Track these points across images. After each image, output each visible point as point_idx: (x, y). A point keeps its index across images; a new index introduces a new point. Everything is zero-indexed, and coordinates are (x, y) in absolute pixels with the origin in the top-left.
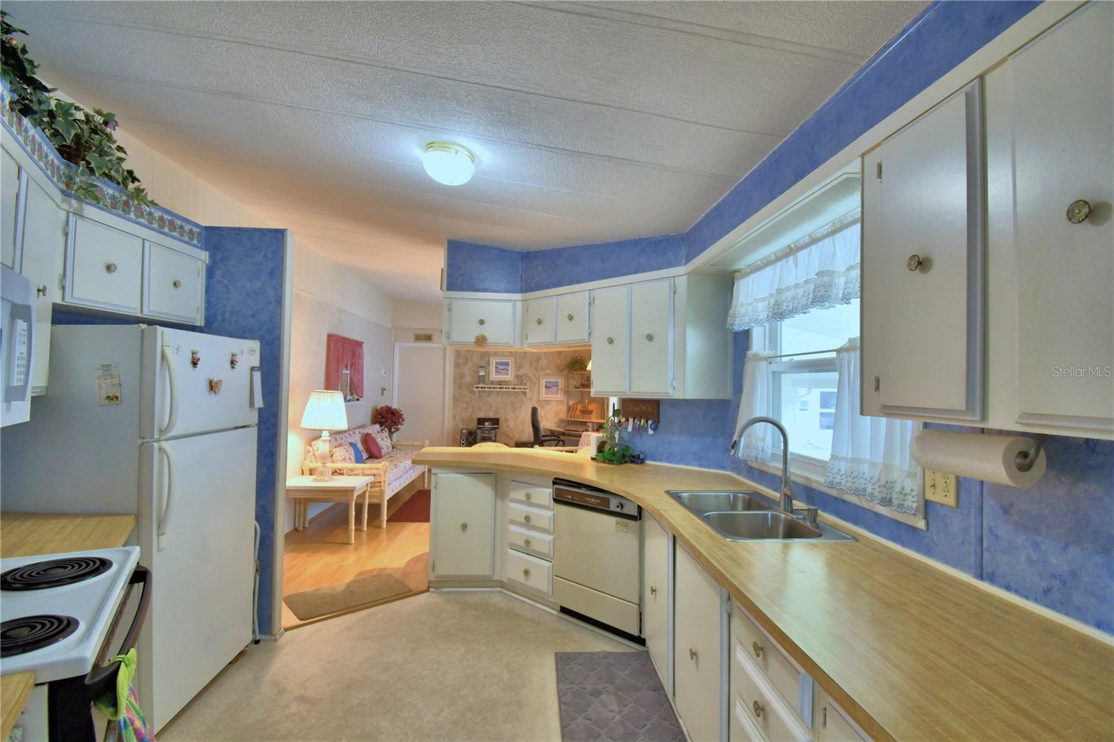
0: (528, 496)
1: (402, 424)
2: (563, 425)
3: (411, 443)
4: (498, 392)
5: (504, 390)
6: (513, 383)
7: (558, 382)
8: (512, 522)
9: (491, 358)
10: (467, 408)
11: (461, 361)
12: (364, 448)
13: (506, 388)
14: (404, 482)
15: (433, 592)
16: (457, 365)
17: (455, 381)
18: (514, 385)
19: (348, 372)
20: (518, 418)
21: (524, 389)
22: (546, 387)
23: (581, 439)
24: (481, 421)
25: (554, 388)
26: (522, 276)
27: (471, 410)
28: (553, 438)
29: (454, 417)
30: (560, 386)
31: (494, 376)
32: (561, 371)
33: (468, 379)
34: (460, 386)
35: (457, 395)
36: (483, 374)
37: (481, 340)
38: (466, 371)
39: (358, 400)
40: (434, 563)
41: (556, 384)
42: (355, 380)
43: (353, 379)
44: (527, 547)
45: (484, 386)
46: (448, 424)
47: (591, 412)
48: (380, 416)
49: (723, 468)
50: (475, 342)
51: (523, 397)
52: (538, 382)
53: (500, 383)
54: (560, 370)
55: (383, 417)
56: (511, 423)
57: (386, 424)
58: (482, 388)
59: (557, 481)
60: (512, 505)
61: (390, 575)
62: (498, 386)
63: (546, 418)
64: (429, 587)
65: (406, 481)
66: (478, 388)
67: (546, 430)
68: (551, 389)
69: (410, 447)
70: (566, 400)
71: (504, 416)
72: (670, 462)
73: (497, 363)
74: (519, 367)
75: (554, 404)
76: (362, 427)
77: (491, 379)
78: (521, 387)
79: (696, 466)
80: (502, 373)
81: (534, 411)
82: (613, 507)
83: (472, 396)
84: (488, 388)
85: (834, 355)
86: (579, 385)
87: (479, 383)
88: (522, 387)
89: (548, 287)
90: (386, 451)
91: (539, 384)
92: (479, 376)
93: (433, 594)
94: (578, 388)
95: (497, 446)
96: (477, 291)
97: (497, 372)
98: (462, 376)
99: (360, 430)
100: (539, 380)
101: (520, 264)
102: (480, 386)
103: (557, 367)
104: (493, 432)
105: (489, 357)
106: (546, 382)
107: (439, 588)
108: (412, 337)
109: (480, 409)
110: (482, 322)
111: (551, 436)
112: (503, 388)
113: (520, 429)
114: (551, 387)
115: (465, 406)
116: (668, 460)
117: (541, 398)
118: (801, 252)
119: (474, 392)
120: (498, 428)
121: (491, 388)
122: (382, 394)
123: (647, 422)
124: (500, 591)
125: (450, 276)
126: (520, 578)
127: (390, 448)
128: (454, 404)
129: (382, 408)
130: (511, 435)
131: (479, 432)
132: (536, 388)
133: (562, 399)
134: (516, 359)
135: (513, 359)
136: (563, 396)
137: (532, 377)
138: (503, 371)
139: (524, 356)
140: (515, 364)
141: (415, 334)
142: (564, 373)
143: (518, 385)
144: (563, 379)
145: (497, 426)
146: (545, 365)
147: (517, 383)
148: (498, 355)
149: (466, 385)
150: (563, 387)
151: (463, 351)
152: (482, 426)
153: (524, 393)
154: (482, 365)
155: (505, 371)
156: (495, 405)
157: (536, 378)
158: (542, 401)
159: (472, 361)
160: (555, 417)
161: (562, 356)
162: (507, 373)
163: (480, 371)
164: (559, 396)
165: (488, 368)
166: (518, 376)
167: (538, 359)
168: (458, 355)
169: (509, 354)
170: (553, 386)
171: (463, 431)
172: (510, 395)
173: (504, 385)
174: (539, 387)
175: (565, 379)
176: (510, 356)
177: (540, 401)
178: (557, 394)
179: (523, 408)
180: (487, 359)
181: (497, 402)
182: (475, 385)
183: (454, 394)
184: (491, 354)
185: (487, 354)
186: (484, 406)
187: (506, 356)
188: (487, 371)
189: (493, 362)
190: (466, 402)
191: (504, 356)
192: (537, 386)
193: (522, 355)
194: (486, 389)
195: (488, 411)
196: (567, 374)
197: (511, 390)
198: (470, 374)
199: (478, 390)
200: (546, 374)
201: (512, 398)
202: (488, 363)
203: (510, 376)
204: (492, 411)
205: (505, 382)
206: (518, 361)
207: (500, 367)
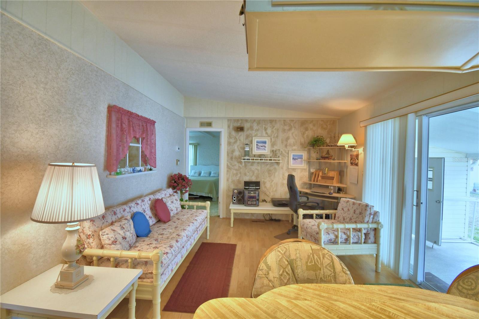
2: (305, 187)
4: (258, 163)
5: (264, 161)
6: (269, 156)
7: (302, 155)
9: (253, 138)
10: (237, 174)
11: (232, 141)
12: (153, 214)
13: (265, 159)
16: (229, 143)
17: (228, 155)
18: (270, 157)
19: (140, 145)
20: (273, 181)
21: (278, 160)
22: (293, 159)
24: (247, 184)
25: (299, 159)
27: (239, 175)
29: (228, 180)
30: (303, 159)
31: (256, 151)
32: (305, 148)
33: (237, 153)
34: (232, 158)
35: (229, 164)
36: (248, 149)
38: (236, 148)
39: (151, 170)
41: (301, 157)
42: (147, 153)
43: (146, 153)
45: (249, 158)
46: (224, 185)
47: (332, 178)
48: (174, 182)
51: (276, 166)
53: (260, 156)
54: (303, 146)
55: (175, 182)
56: (268, 185)
57: (178, 187)
62: (259, 158)
66: (245, 159)
68: (296, 160)
70: (308, 169)
71: (263, 180)
73: (257, 142)
74: (273, 145)
76: (153, 193)
77: (253, 153)
78: (275, 159)
80: (261, 149)
83: (240, 165)
84: (251, 159)
86: (318, 156)
87: (245, 156)
90: (176, 212)
91: (288, 157)
92: (245, 151)
94: (319, 159)
98: (233, 151)
99: (152, 197)
100: (288, 154)
102: (246, 158)
103: (301, 144)
104: (257, 192)
105: (252, 138)
106: (293, 155)
108: (198, 124)
109: (245, 174)
112: (262, 160)
113: (274, 189)
114: (297, 159)
115: (235, 172)
119: (241, 163)
120: (259, 189)
121: (254, 160)
122: (177, 164)
127: (180, 209)
128: (227, 171)
129: (175, 175)
130: (268, 193)
131: (246, 192)
133: (306, 168)
134: (271, 139)
135: (269, 138)
136: (306, 165)
137: (283, 152)
138: (262, 147)
139: (277, 137)
140: (271, 142)
141: (200, 122)
142: (306, 149)
143: (273, 157)
144: (306, 152)
145: (258, 188)
146: (293, 143)
147: (273, 155)
148: (258, 136)
149: (236, 158)
150: (306, 159)
151: (234, 133)
152: (248, 187)
153: (278, 163)
154: (247, 143)
155: (263, 148)
156: (256, 172)
157: (285, 152)
158: (291, 169)
159: (240, 140)
160: (299, 180)
161: (305, 136)
162: (264, 149)
163: (246, 147)
164: (303, 165)
165: (251, 145)
166: (273, 151)
167: (288, 139)
168: (230, 137)
169: (267, 135)
170: (298, 158)
171: (235, 191)
172: (267, 165)
173: (263, 157)
174: (288, 159)
175: (307, 153)
176: (267, 137)
177: (289, 169)
178: (302, 164)
179: (277, 174)
180: (251, 139)
181: (258, 170)
182: (242, 158)
183: (227, 164)
184: (253, 135)
185: (251, 135)
186: (248, 172)
187: (264, 136)
188: (251, 147)
189: (254, 141)
190: (236, 170)
191: (262, 136)
192: (287, 158)
193: (275, 136)
194: (250, 161)
195: (252, 177)
196: (309, 149)
197: (268, 161)
198: (239, 150)
199: (244, 161)
200: (294, 149)
201: (268, 166)
202: (252, 142)
203: (267, 151)
204: (254, 176)
205: (264, 155)
206: (273, 140)
207: (260, 145)
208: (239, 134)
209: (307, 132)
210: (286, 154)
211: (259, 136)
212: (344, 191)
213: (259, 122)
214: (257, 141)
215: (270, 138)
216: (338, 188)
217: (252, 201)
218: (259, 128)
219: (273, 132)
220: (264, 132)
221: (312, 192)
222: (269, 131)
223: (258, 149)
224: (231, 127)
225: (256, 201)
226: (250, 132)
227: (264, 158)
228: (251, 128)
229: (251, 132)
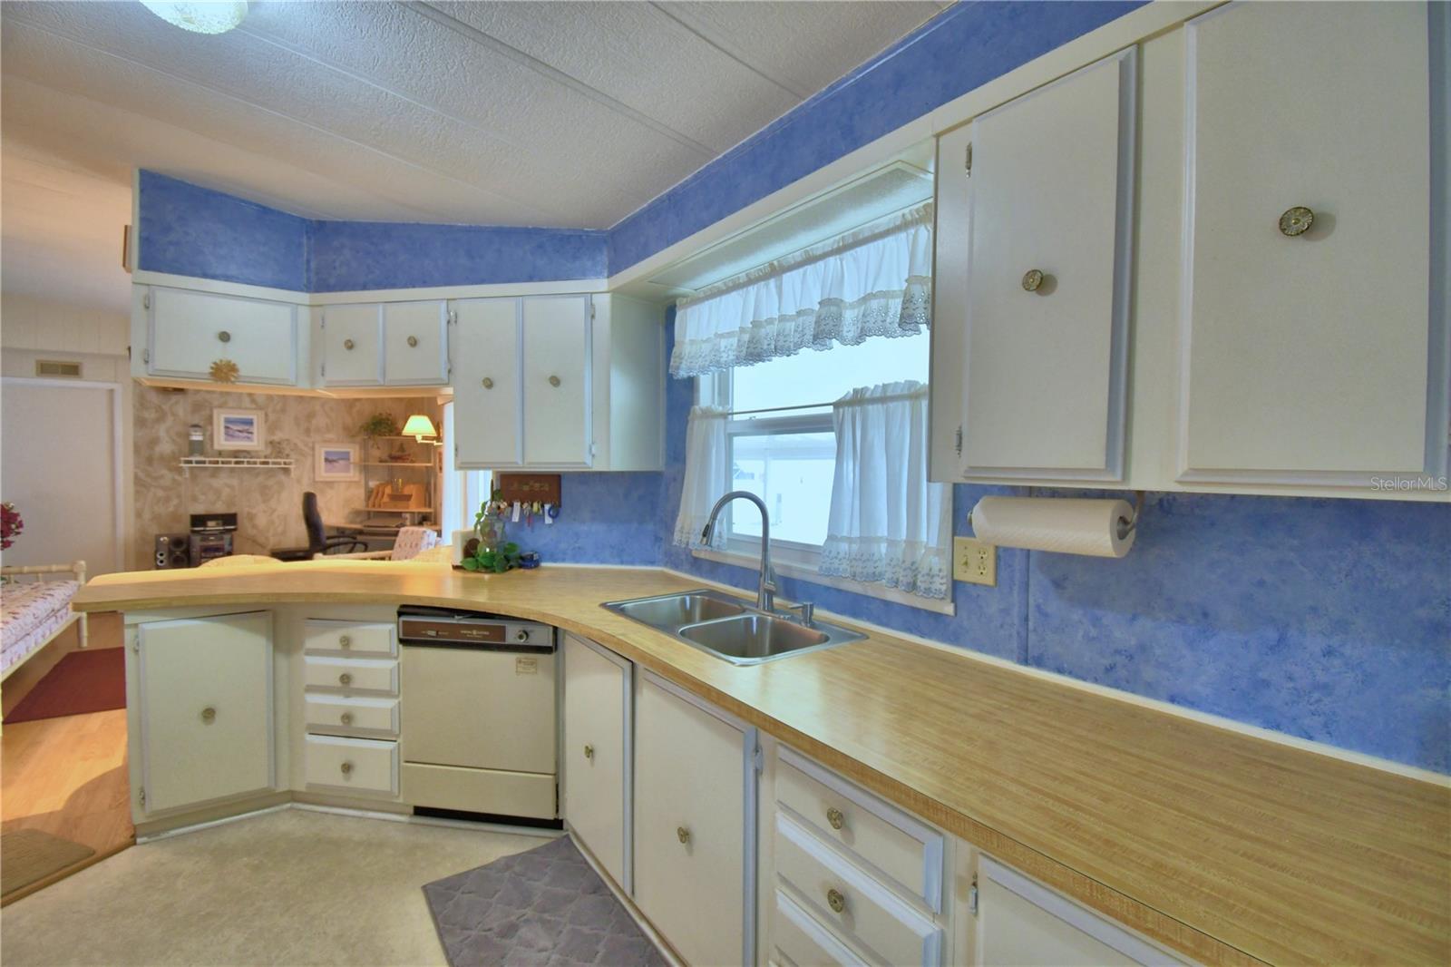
0: (346, 641)
1: (18, 533)
2: (358, 520)
3: (45, 568)
4: (232, 470)
5: (246, 465)
6: (263, 454)
7: (348, 453)
8: (311, 689)
9: (215, 412)
10: (167, 499)
11: (150, 415)
13: (248, 463)
14: (36, 643)
15: (145, 843)
16: (140, 422)
17: (136, 451)
18: (266, 457)
20: (274, 511)
21: (285, 463)
22: (326, 460)
23: (398, 539)
24: (198, 520)
25: (341, 462)
26: (308, 261)
27: (175, 502)
28: (341, 540)
29: (139, 515)
30: (352, 460)
31: (222, 442)
32: (354, 436)
33: (166, 447)
34: (150, 461)
35: (141, 475)
36: (200, 438)
37: (224, 371)
38: (162, 433)
40: (142, 790)
41: (346, 456)
44: (347, 726)
45: (202, 459)
46: (126, 527)
47: (408, 498)
49: (652, 563)
50: (211, 373)
51: (282, 477)
52: (311, 453)
53: (236, 454)
54: (350, 434)
56: (262, 521)
58: (197, 462)
59: (405, 610)
60: (310, 660)
61: (32, 833)
62: (234, 460)
63: (328, 510)
64: (134, 836)
65: (40, 640)
66: (190, 462)
67: (332, 528)
68: (335, 464)
69: (40, 575)
70: (363, 482)
71: (246, 510)
72: (577, 562)
73: (227, 421)
74: (272, 427)
75: (342, 486)
77: (216, 447)
78: (279, 460)
79: (616, 564)
80: (238, 437)
81: (309, 500)
82: (512, 636)
83: (177, 477)
84: (210, 462)
85: (830, 410)
86: (385, 456)
87: (191, 454)
88: (282, 461)
89: (364, 287)
91: (313, 456)
92: (192, 443)
93: (144, 847)
94: (386, 461)
95: (256, 562)
96: (214, 277)
97: (229, 434)
98: (154, 441)
100: (313, 449)
101: (304, 240)
102: (193, 459)
103: (346, 429)
104: (227, 537)
105: (211, 410)
106: (327, 453)
107: (157, 833)
109: (194, 499)
110: (225, 337)
111: (339, 537)
112: (242, 462)
113: (280, 529)
114: (334, 461)
115: (160, 493)
116: (575, 559)
117: (317, 479)
118: (788, 274)
119: (180, 471)
120: (235, 530)
121: (217, 462)
123: (543, 506)
124: (291, 809)
125: (145, 241)
126: (337, 779)
128: (137, 492)
130: (261, 540)
131: (197, 540)
132: (309, 462)
133: (356, 479)
134: (266, 415)
135: (261, 413)
136: (357, 474)
137: (300, 445)
138: (240, 434)
140: (266, 421)
141: (37, 362)
142: (359, 439)
143: (274, 455)
144: (357, 447)
145: (232, 527)
146: (325, 425)
147: (271, 454)
148: (230, 406)
149: (162, 458)
150: (357, 460)
151: (155, 397)
152: (202, 529)
153: (286, 471)
154: (195, 422)
155: (245, 434)
156: (226, 491)
157: (306, 445)
158: (322, 482)
159: (174, 415)
161: (355, 410)
163: (194, 433)
164: (351, 474)
165: (209, 428)
166: (271, 443)
168: (142, 405)
169: (254, 406)
170: (339, 459)
171: (162, 539)
172: (258, 475)
173: (245, 457)
174: (314, 461)
175: (361, 448)
176: (255, 409)
177: (317, 482)
178: (349, 472)
179: (284, 495)
180: (207, 412)
181: (231, 487)
182: (183, 459)
183: (136, 474)
184: (216, 403)
185: (207, 405)
186: (203, 494)
187: (246, 409)
188: (208, 433)
189: (219, 418)
190: (164, 488)
191: (242, 408)
192: (310, 458)
194: (207, 465)
195: (213, 503)
196: (364, 440)
197: (258, 466)
198: (172, 439)
199: (189, 467)
200: (327, 439)
201: (261, 479)
202: (210, 420)
203: (255, 443)
204: (220, 503)
205: (247, 453)
206: (272, 417)
207: (235, 428)
208: (170, 401)
210: (306, 449)
211: (232, 408)
212: (431, 521)
214: (226, 418)
215: (263, 412)
216: (420, 516)
219: (271, 398)
220: (246, 398)
221: (365, 526)
222: (260, 397)
223: (229, 438)
227: (246, 460)
229: (208, 396)
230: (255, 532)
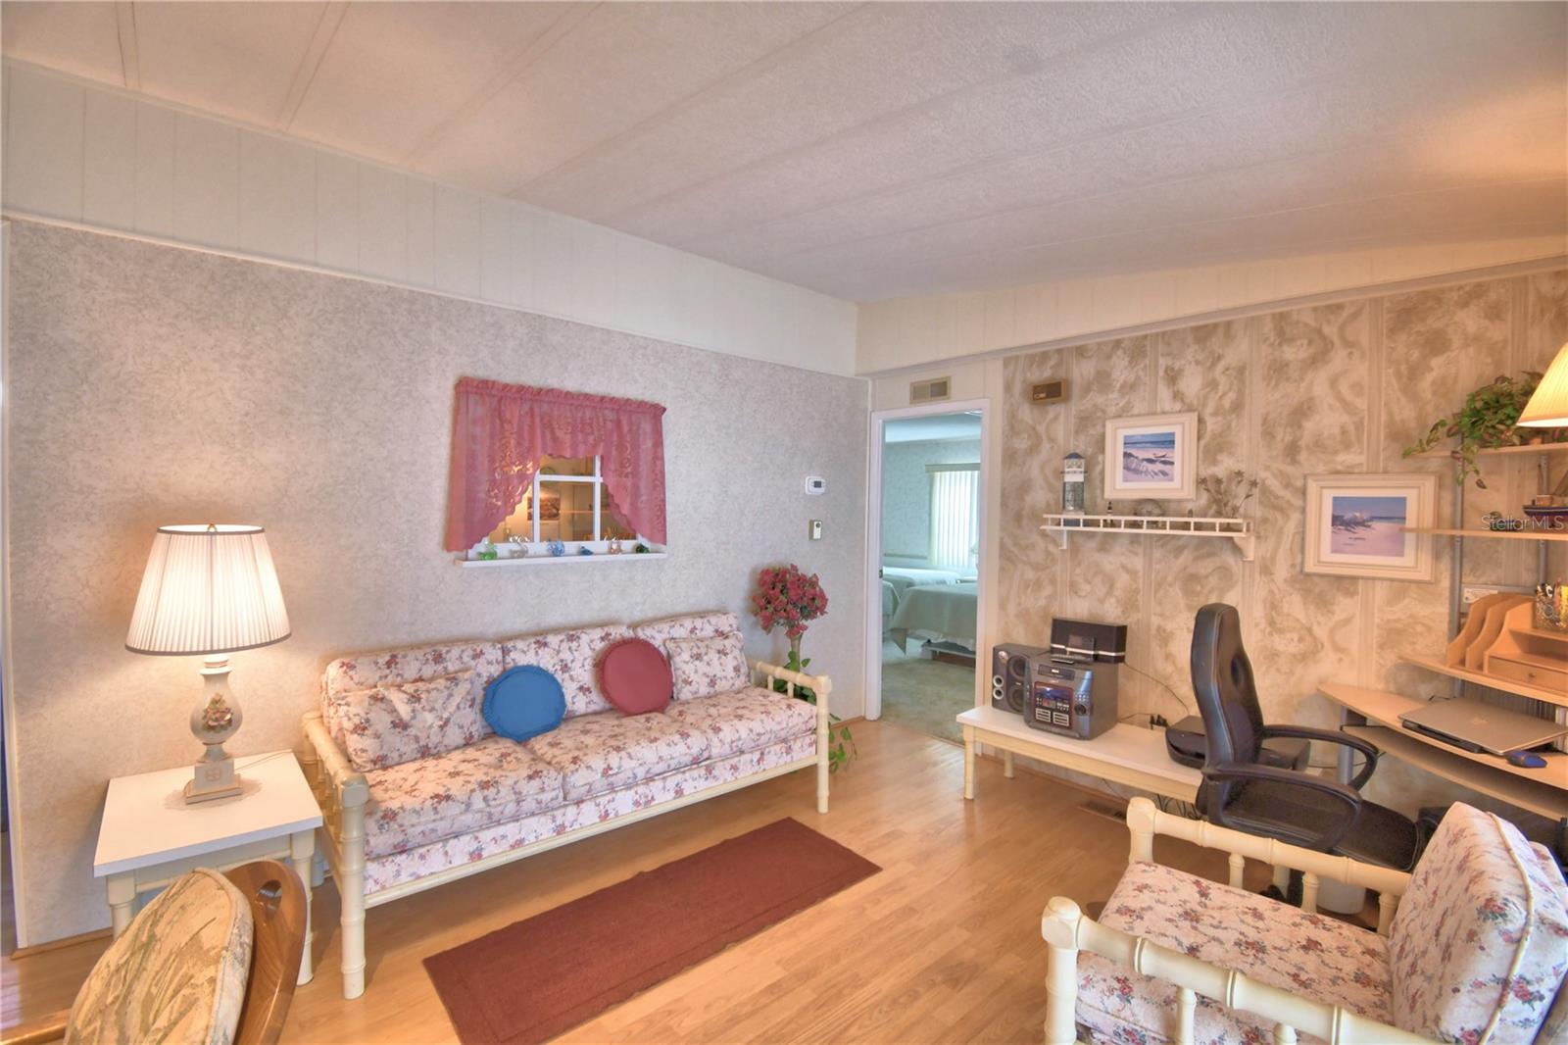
4: (1135, 540)
5: (1144, 530)
7: (1403, 501)
9: (1109, 425)
10: (1038, 585)
11: (1021, 444)
12: (597, 681)
16: (1009, 457)
17: (1004, 504)
18: (1187, 514)
19: (597, 479)
21: (1231, 528)
22: (1336, 520)
24: (1063, 631)
25: (1379, 527)
27: (1048, 591)
29: (1002, 606)
30: (1411, 521)
31: (1119, 485)
33: (1039, 496)
34: (1018, 518)
35: (1009, 542)
36: (1080, 478)
38: (1035, 473)
39: (641, 550)
41: (1392, 511)
42: (630, 500)
45: (1078, 516)
51: (1230, 559)
52: (1300, 503)
53: (1138, 506)
54: (1411, 447)
58: (1079, 523)
62: (1129, 519)
63: (1337, 649)
68: (1360, 531)
70: (1443, 584)
71: (1155, 621)
73: (1129, 442)
74: (1212, 448)
75: (1380, 592)
76: (635, 622)
78: (1218, 521)
80: (1147, 473)
83: (1051, 548)
84: (1099, 524)
87: (1062, 507)
88: (1226, 522)
91: (1303, 510)
92: (1067, 486)
94: (1515, 528)
97: (1131, 469)
98: (1024, 488)
100: (1303, 492)
102: (1066, 515)
103: (1396, 435)
105: (1104, 426)
106: (1335, 499)
108: (906, 393)
109: (1074, 589)
112: (1141, 524)
114: (1362, 523)
115: (1030, 574)
117: (1310, 567)
120: (1121, 659)
128: (1002, 569)
132: (1291, 524)
133: (1424, 573)
134: (1201, 421)
135: (1191, 419)
137: (1272, 484)
138: (1150, 467)
139: (1238, 407)
140: (1199, 438)
141: (912, 384)
142: (1433, 460)
143: (1212, 511)
144: (1429, 484)
145: (1111, 654)
146: (1336, 431)
147: (1204, 500)
148: (1136, 411)
150: (1428, 520)
151: (1026, 413)
153: (1237, 545)
154: (1075, 449)
155: (1159, 467)
156: (1123, 579)
157: (1287, 486)
158: (1323, 576)
159: (1050, 439)
160: (1382, 646)
161: (1425, 384)
162: (1165, 474)
163: (1070, 470)
164: (1408, 559)
166: (1206, 482)
167: (1301, 412)
168: (1012, 428)
169: (1178, 406)
170: (1372, 519)
172: (1180, 550)
173: (1147, 514)
174: (1303, 524)
175: (1439, 486)
176: (1179, 411)
177: (1308, 575)
178: (1401, 554)
180: (1098, 430)
181: (1132, 572)
182: (1048, 517)
183: (1002, 539)
184: (1112, 410)
185: (1099, 414)
186: (1091, 581)
187: (1164, 413)
188: (1095, 469)
189: (1115, 438)
190: (1036, 567)
191: (1155, 414)
192: (1296, 516)
193: (1227, 403)
194: (1097, 529)
195: (1102, 602)
198: (1046, 480)
199: (1068, 531)
200: (1340, 468)
201: (1185, 558)
202: (1100, 444)
203: (1176, 484)
204: (1113, 600)
205: (1161, 506)
206: (1212, 425)
207: (1141, 454)
208: (1047, 412)
209: (1436, 362)
210: (1287, 494)
211: (1139, 415)
213: (1139, 346)
214: (1126, 437)
215: (1195, 416)
217: (1052, 710)
218: (1141, 373)
219: (1213, 385)
220: (1164, 392)
222: (1192, 384)
223: (1130, 475)
224: (1018, 388)
225: (1069, 712)
226: (1097, 398)
227: (1148, 519)
228: (1103, 380)
229: (1100, 399)
230: (1170, 669)
